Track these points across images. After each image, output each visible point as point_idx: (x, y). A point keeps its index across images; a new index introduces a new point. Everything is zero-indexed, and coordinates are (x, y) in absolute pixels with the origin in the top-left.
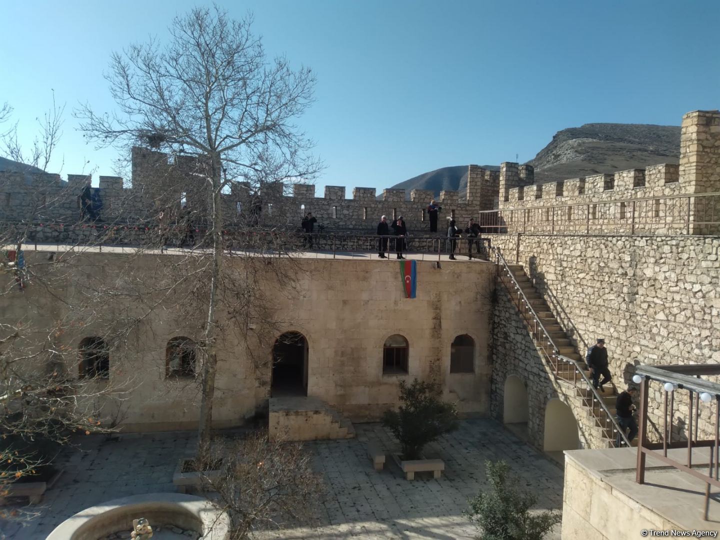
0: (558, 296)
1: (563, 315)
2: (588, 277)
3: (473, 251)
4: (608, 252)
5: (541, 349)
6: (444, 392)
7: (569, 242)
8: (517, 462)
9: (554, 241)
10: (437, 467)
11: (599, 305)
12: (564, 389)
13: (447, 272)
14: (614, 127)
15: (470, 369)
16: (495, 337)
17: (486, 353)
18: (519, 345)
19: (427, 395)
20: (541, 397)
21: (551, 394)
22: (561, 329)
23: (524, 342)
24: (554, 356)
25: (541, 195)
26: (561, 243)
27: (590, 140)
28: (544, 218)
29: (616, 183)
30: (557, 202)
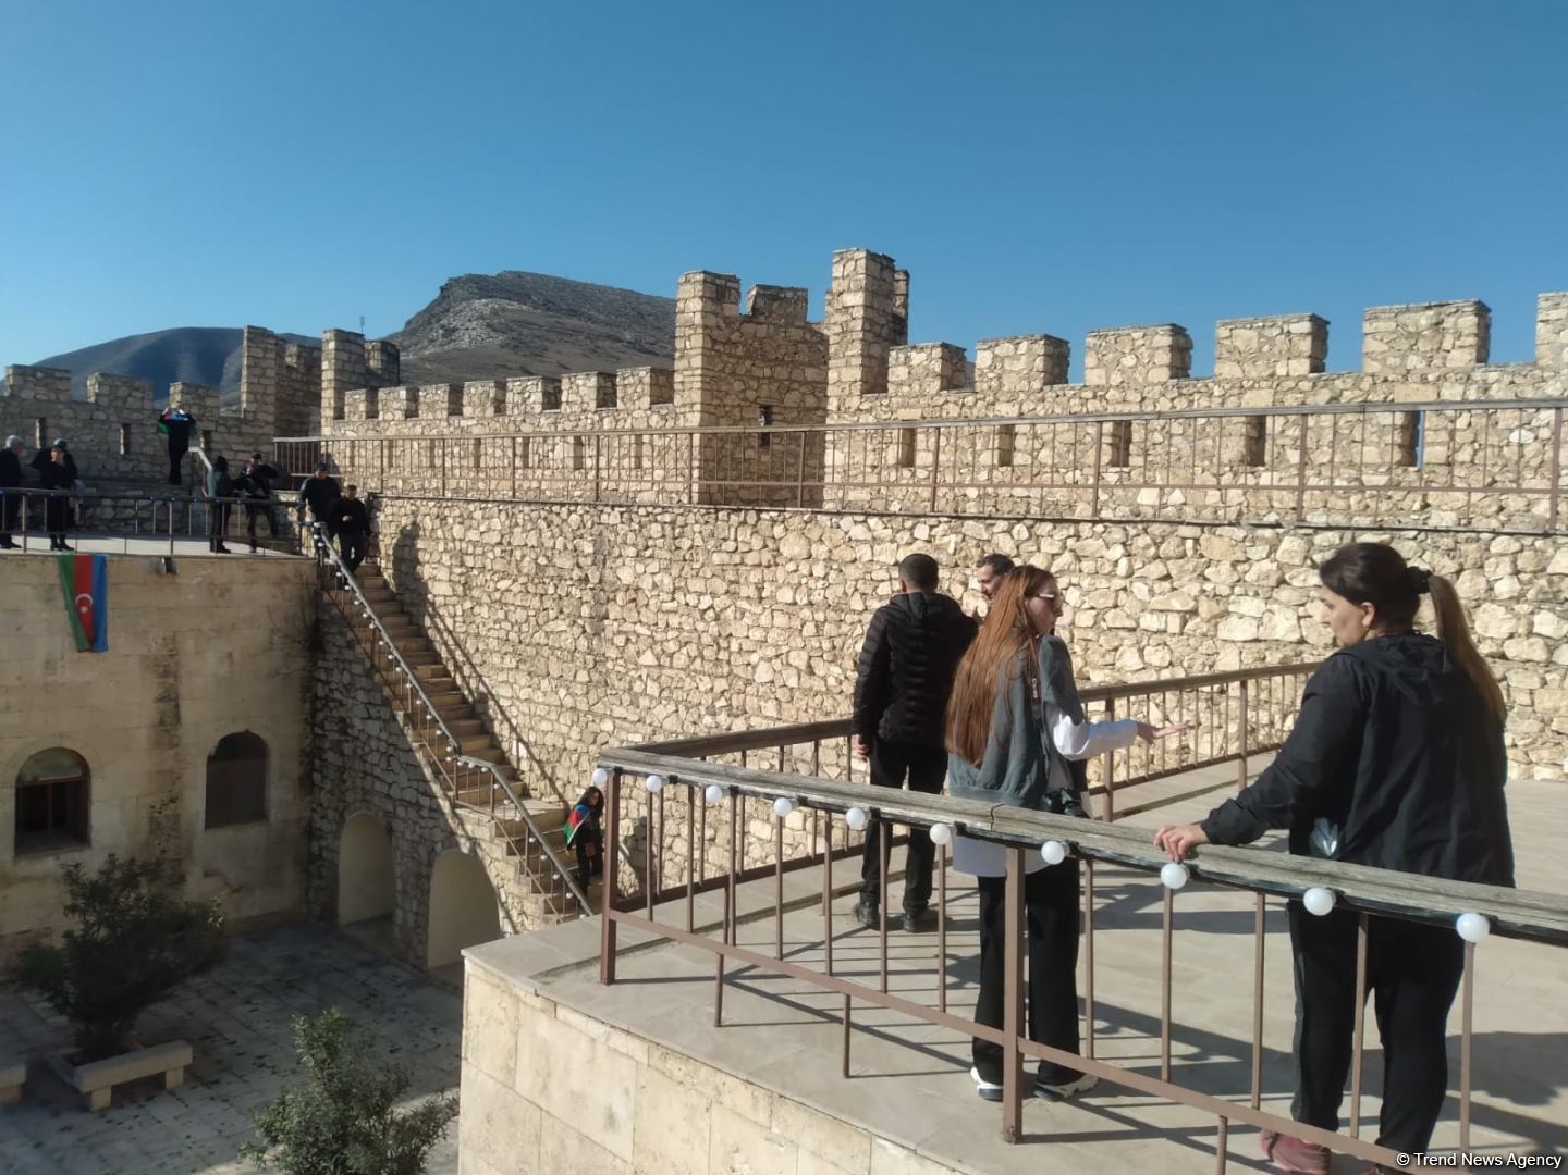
0: (458, 630)
1: (467, 670)
2: (516, 588)
4: (553, 536)
5: (422, 746)
6: (188, 877)
7: (478, 515)
8: (368, 1006)
9: (447, 512)
10: (174, 1061)
11: (538, 644)
12: (469, 827)
13: (194, 582)
14: (562, 284)
15: (259, 814)
16: (317, 730)
17: (295, 769)
18: (374, 744)
19: (144, 891)
20: (422, 850)
21: (443, 842)
22: (464, 700)
23: (384, 736)
24: (448, 759)
25: (417, 410)
26: (461, 516)
27: (516, 305)
28: (426, 462)
29: (564, 398)
30: (452, 429)
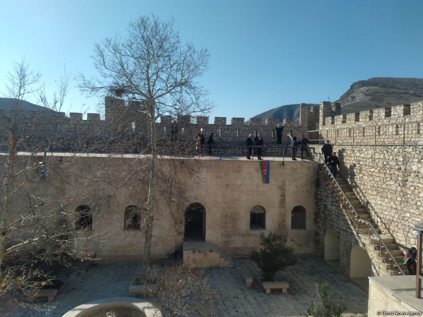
0: (358, 182)
1: (361, 194)
2: (376, 171)
3: (304, 155)
4: (389, 155)
5: (348, 215)
6: (288, 241)
7: (364, 149)
8: (333, 284)
9: (354, 149)
10: (285, 286)
11: (384, 188)
12: (362, 240)
13: (289, 167)
14: (389, 79)
15: (303, 227)
16: (318, 207)
17: (313, 217)
18: (334, 212)
19: (278, 242)
20: (348, 244)
21: (354, 243)
22: (360, 203)
23: (337, 211)
24: (356, 219)
25: (346, 121)
26: (359, 150)
27: (374, 88)
28: (348, 135)
29: (392, 113)
30: (356, 125)
